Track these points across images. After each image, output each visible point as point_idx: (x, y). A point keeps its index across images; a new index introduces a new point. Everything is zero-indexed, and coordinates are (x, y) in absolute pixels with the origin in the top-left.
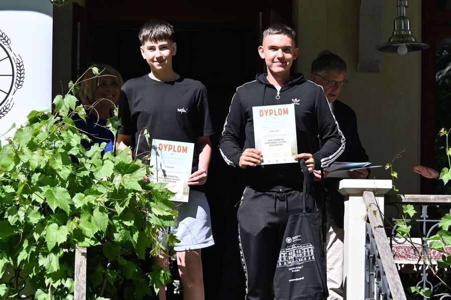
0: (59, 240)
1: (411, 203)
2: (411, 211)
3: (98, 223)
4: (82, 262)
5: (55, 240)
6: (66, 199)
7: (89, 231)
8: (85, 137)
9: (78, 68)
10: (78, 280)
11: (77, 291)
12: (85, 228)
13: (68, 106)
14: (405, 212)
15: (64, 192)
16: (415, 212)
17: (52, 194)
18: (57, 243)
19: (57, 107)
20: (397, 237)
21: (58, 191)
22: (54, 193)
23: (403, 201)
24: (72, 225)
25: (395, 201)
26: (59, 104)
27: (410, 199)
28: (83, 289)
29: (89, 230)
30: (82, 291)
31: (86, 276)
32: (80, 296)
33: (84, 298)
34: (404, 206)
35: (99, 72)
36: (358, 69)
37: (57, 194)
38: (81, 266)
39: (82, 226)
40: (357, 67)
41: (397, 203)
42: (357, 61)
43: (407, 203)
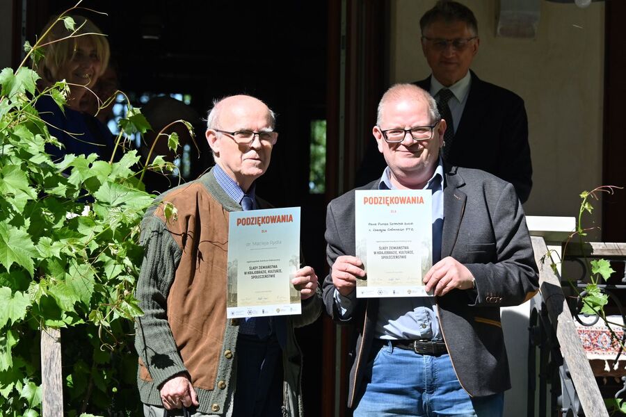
0: (13, 315)
1: (606, 258)
2: (606, 270)
3: (77, 289)
4: (53, 353)
5: (6, 315)
6: (28, 249)
7: (67, 302)
8: (52, 139)
9: (24, 25)
10: (48, 384)
11: (49, 402)
12: (59, 296)
13: (23, 88)
14: (595, 272)
15: (24, 238)
16: (612, 271)
17: (3, 241)
18: (9, 321)
19: (5, 89)
20: (582, 314)
21: (13, 236)
22: (5, 239)
23: (595, 253)
24: (36, 291)
25: (580, 254)
26: (8, 83)
27: (605, 250)
28: (58, 399)
29: (67, 299)
30: (56, 403)
31: (61, 376)
32: (54, 412)
33: (61, 414)
34: (593, 263)
35: (76, 27)
36: (498, 31)
37: (12, 241)
38: (52, 359)
39: (54, 293)
40: (496, 28)
41: (582, 257)
42: (497, 18)
43: (598, 257)
